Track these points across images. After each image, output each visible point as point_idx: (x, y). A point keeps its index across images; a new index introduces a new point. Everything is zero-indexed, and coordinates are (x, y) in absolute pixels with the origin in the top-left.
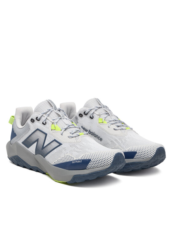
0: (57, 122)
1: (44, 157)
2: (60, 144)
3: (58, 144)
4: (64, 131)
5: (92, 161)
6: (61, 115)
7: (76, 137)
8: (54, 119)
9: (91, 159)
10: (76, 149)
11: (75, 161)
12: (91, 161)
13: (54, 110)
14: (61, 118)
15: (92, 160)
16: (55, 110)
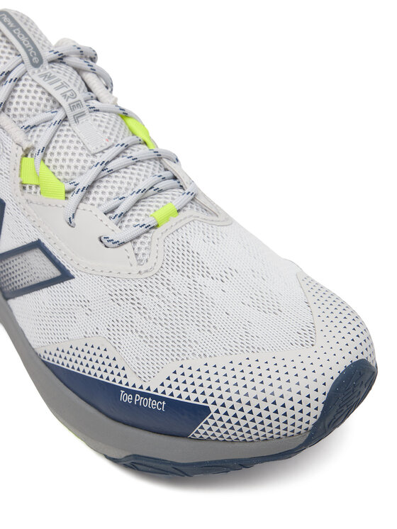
0: (45, 150)
1: (7, 299)
2: (65, 275)
3: (57, 273)
4: (81, 201)
5: (217, 416)
6: (65, 104)
7: (138, 237)
8: (31, 122)
9: (209, 405)
10: (137, 317)
11: (133, 393)
12: (212, 417)
13: (31, 70)
14: (66, 119)
15: (217, 412)
16: (36, 65)
